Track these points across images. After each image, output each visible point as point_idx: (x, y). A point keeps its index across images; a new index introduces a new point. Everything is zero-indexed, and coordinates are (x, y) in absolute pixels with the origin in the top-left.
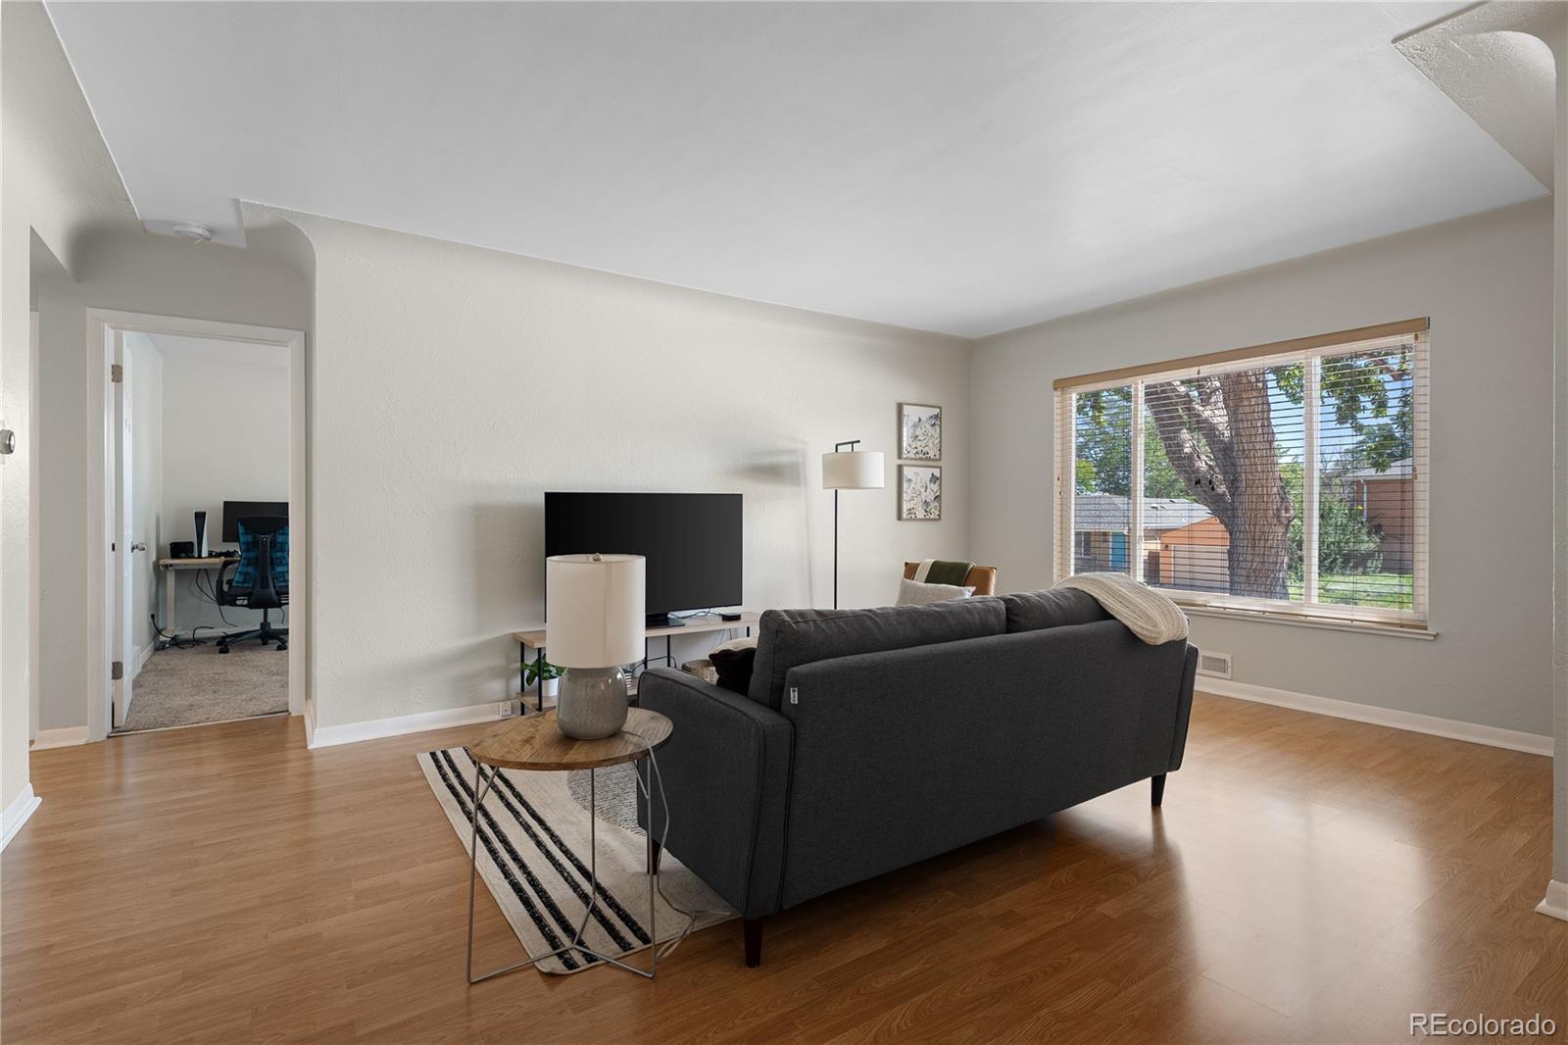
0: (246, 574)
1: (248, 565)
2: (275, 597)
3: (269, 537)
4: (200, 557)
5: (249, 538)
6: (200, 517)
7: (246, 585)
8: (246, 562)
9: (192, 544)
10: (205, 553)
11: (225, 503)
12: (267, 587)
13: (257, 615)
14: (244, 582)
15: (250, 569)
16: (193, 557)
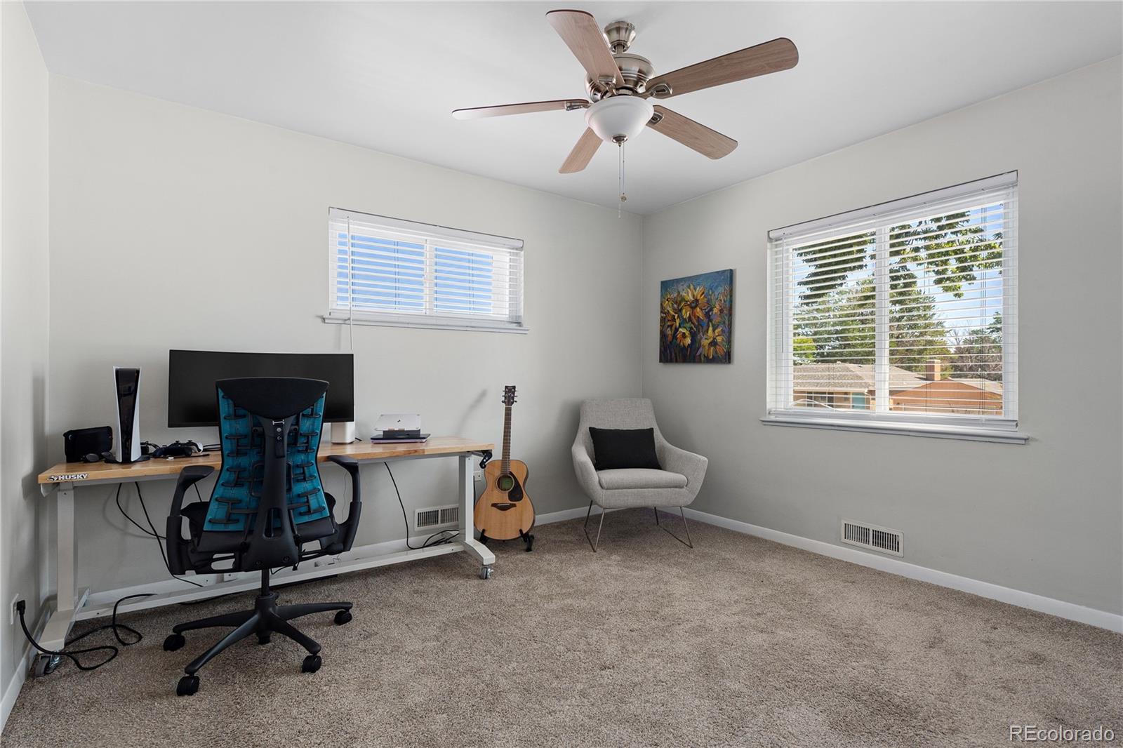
0: (233, 503)
1: (237, 483)
2: (294, 549)
3: (287, 423)
4: (127, 460)
5: (242, 426)
6: (127, 381)
7: (231, 528)
8: (233, 477)
9: (108, 430)
10: (136, 453)
11: (172, 352)
12: (281, 530)
13: (249, 581)
14: (229, 519)
15: (241, 493)
16: (111, 461)
